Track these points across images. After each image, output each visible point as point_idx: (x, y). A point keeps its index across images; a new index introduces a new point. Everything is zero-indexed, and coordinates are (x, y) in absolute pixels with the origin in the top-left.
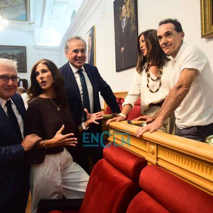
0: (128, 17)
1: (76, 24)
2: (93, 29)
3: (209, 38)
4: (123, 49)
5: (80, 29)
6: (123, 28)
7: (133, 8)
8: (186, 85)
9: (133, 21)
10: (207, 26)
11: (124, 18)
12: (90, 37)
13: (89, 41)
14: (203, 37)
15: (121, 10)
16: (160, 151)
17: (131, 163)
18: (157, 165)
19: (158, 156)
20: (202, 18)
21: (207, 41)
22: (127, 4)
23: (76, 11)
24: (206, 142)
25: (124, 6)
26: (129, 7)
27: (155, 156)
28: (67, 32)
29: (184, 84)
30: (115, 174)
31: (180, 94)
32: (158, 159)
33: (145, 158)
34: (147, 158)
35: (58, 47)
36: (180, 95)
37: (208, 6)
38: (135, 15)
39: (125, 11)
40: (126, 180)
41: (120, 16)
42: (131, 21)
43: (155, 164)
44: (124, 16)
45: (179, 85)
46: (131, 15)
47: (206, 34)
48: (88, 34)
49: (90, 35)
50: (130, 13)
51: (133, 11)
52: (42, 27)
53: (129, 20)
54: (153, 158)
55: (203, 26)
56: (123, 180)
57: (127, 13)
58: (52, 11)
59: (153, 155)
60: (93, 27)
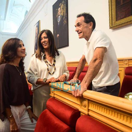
0: (62, 15)
1: (27, 19)
2: (39, 22)
3: (114, 29)
4: (58, 35)
5: (30, 22)
7: (65, 9)
8: (100, 58)
9: (65, 17)
10: (113, 22)
11: (59, 15)
12: (37, 28)
13: (36, 30)
14: (110, 28)
15: (58, 11)
16: (90, 105)
17: (68, 114)
18: (88, 115)
19: (89, 109)
20: (110, 16)
21: (113, 31)
22: (62, 7)
23: (28, 11)
24: (125, 98)
25: (60, 8)
26: (63, 9)
27: (86, 108)
28: (22, 24)
29: (98, 57)
30: (57, 121)
31: (97, 64)
32: (89, 110)
33: (78, 110)
34: (80, 110)
35: (16, 34)
36: (97, 66)
37: (114, 9)
38: (66, 14)
39: (60, 11)
40: (65, 126)
41: (57, 15)
42: (64, 18)
43: (87, 114)
44: (59, 14)
45: (95, 58)
46: (64, 14)
47: (112, 26)
48: (36, 26)
49: (37, 26)
50: (64, 13)
51: (65, 12)
52: (5, 20)
53: (62, 17)
54: (85, 110)
55: (111, 21)
56: (62, 126)
57: (61, 12)
58: (12, 10)
59: (85, 107)
60: (39, 21)
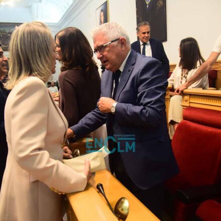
2: (106, 4)
6: (148, 3)
12: (102, 13)
13: (101, 16)
35: (58, 23)
48: (99, 10)
49: (102, 11)
60: (106, 2)
